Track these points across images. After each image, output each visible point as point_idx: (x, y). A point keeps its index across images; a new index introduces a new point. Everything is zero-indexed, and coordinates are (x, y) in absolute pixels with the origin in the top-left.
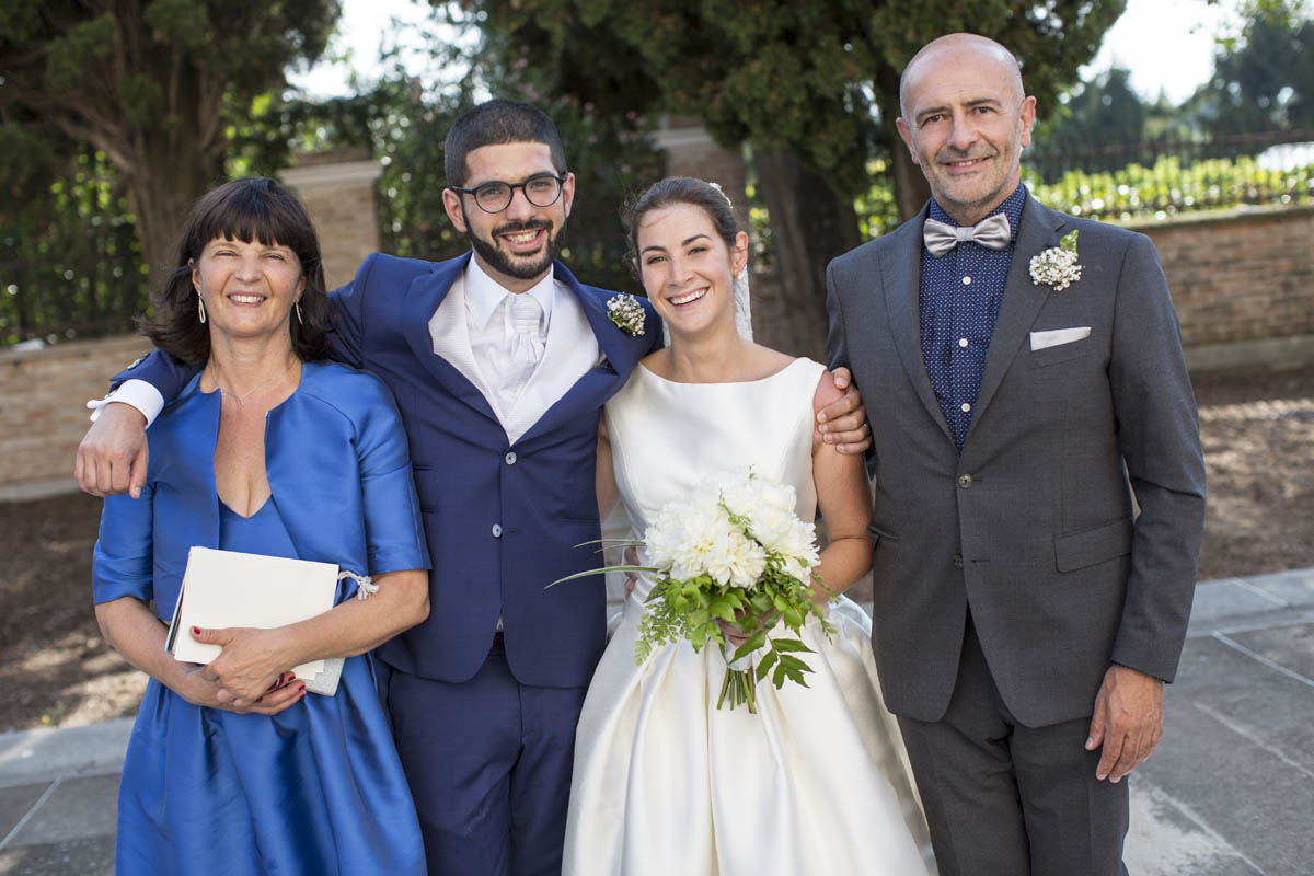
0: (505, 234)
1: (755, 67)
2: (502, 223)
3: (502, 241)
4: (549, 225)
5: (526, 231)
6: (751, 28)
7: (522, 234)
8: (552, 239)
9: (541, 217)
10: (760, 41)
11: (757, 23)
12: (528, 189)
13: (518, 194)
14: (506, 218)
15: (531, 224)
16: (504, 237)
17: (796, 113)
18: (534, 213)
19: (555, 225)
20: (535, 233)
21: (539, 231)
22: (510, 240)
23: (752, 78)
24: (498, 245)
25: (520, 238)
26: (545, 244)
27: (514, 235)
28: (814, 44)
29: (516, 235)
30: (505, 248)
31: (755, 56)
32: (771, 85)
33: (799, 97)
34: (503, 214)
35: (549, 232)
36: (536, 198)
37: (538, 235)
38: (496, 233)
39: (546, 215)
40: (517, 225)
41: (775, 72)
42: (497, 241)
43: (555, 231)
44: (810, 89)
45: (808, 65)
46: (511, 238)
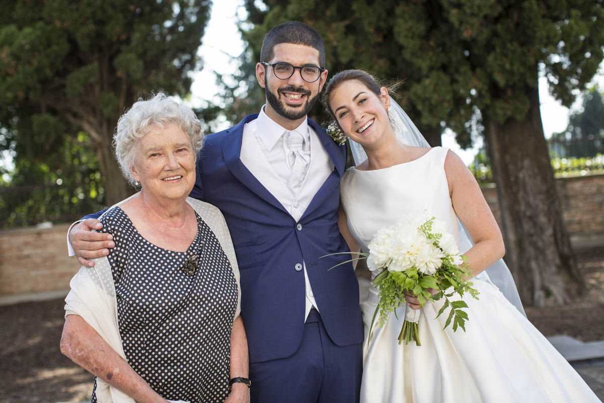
0: (285, 92)
1: (427, 82)
2: (285, 86)
3: (282, 96)
4: (309, 93)
5: (296, 93)
6: (428, 63)
7: (294, 94)
8: (309, 101)
9: (306, 88)
10: (431, 69)
11: (431, 60)
12: (302, 71)
13: (297, 72)
14: (287, 83)
15: (299, 90)
16: (284, 94)
17: (446, 105)
18: (303, 84)
19: (312, 94)
20: (301, 95)
21: (303, 95)
22: (286, 96)
23: (425, 87)
24: (280, 98)
25: (292, 96)
26: (304, 103)
27: (289, 94)
28: (457, 71)
29: (291, 94)
30: (283, 100)
31: (427, 77)
32: (435, 91)
33: (449, 97)
34: (286, 81)
35: (308, 97)
36: (306, 77)
37: (302, 97)
38: (280, 91)
39: (308, 87)
40: (292, 89)
41: (437, 84)
42: (280, 95)
43: (311, 97)
44: (455, 93)
45: (453, 81)
46: (287, 95)
